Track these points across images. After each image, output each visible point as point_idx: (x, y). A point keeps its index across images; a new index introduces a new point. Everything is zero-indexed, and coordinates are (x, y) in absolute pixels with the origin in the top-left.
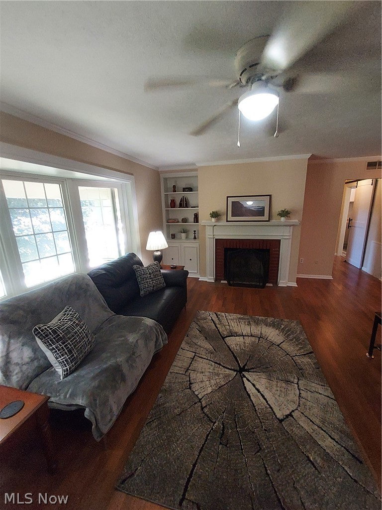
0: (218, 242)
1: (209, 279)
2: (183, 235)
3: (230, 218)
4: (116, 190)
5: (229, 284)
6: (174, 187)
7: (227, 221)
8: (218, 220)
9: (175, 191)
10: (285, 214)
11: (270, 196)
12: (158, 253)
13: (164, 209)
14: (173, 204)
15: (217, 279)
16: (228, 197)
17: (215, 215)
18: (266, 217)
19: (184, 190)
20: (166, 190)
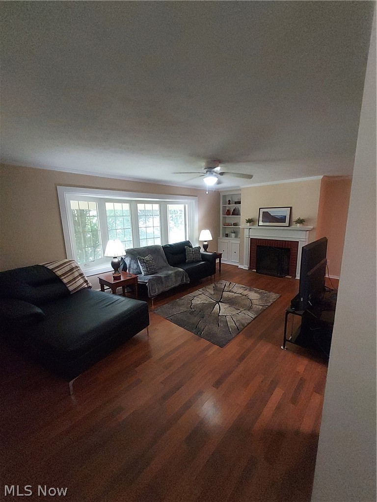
0: (253, 241)
1: (245, 267)
2: (233, 235)
3: (261, 223)
4: (187, 205)
5: (257, 272)
6: (229, 201)
7: (259, 226)
8: (253, 225)
9: (229, 204)
10: (300, 221)
11: (291, 208)
12: (206, 243)
13: (221, 216)
14: (228, 213)
15: (250, 268)
16: (260, 209)
17: (250, 221)
18: (287, 224)
19: (236, 203)
20: (224, 203)
